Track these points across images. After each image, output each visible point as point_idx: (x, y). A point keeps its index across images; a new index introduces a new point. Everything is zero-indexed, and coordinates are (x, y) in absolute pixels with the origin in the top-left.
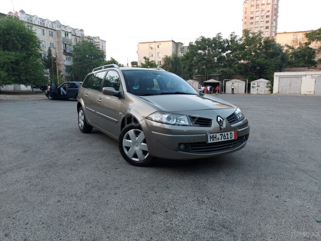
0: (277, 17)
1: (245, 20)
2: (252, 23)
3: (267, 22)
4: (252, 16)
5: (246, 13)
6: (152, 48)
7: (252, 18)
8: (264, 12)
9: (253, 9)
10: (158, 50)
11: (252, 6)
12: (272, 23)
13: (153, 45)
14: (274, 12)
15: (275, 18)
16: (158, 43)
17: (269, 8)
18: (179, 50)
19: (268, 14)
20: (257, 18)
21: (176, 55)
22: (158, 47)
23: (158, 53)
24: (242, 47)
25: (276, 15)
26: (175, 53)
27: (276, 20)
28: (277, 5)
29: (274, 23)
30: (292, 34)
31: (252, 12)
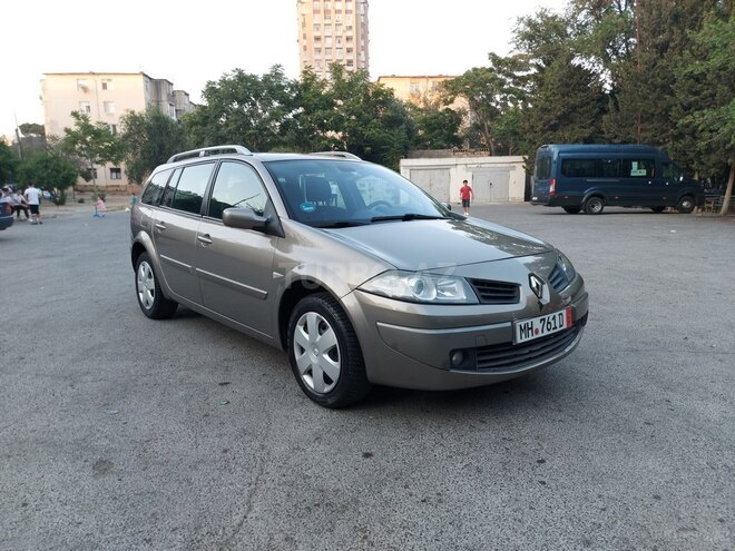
0: (367, 42)
1: (305, 42)
2: (319, 50)
3: (349, 51)
4: (318, 34)
5: (304, 25)
6: (85, 89)
7: (318, 39)
8: (342, 28)
9: (319, 19)
10: (104, 96)
11: (316, 12)
12: (359, 54)
13: (88, 82)
14: (361, 31)
15: (362, 44)
16: (105, 79)
17: (350, 20)
18: (164, 97)
19: (349, 33)
20: (329, 41)
21: (158, 111)
22: (105, 86)
23: (105, 103)
24: (328, 103)
25: (365, 36)
26: (153, 104)
27: (365, 48)
28: (365, 15)
29: (363, 53)
30: (408, 81)
31: (317, 26)
